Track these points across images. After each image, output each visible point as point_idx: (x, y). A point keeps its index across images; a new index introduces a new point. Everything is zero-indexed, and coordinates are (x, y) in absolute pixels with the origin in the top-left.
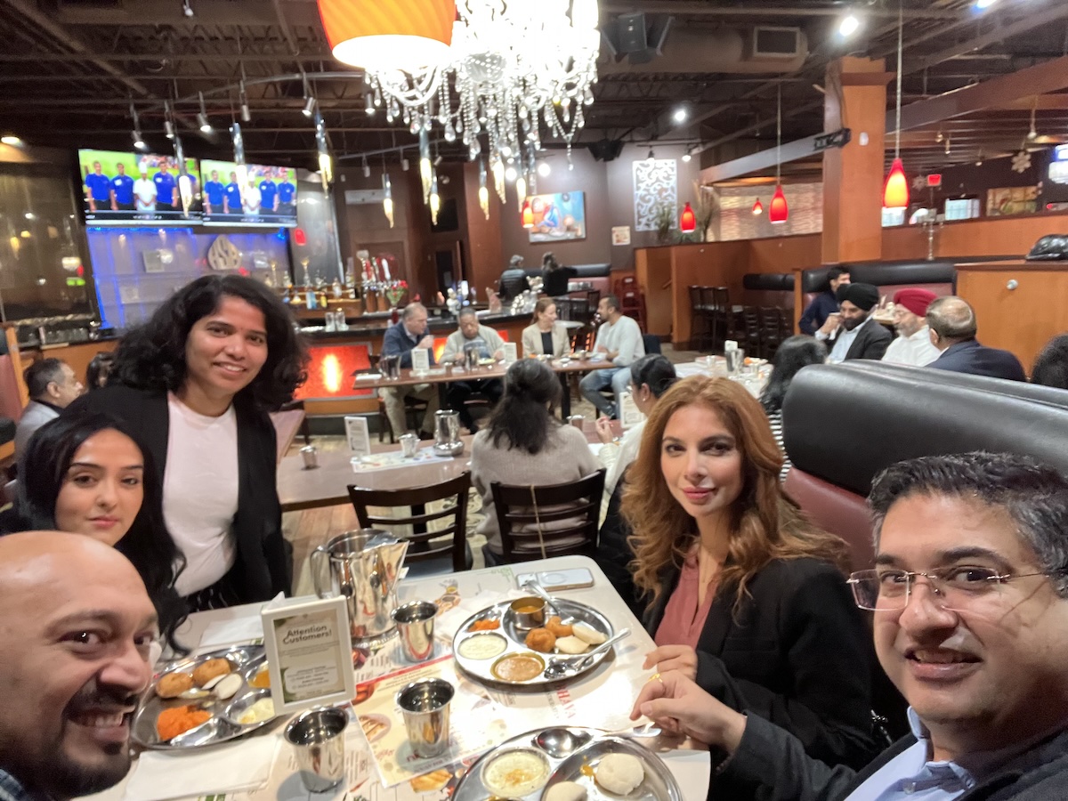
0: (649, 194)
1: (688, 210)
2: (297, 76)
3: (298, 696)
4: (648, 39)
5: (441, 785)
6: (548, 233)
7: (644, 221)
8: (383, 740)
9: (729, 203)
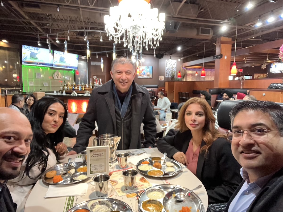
0: (169, 68)
1: (179, 72)
2: (83, 30)
3: (94, 172)
4: (175, 27)
5: (134, 196)
6: (143, 76)
7: (168, 75)
8: (116, 186)
9: (189, 72)
